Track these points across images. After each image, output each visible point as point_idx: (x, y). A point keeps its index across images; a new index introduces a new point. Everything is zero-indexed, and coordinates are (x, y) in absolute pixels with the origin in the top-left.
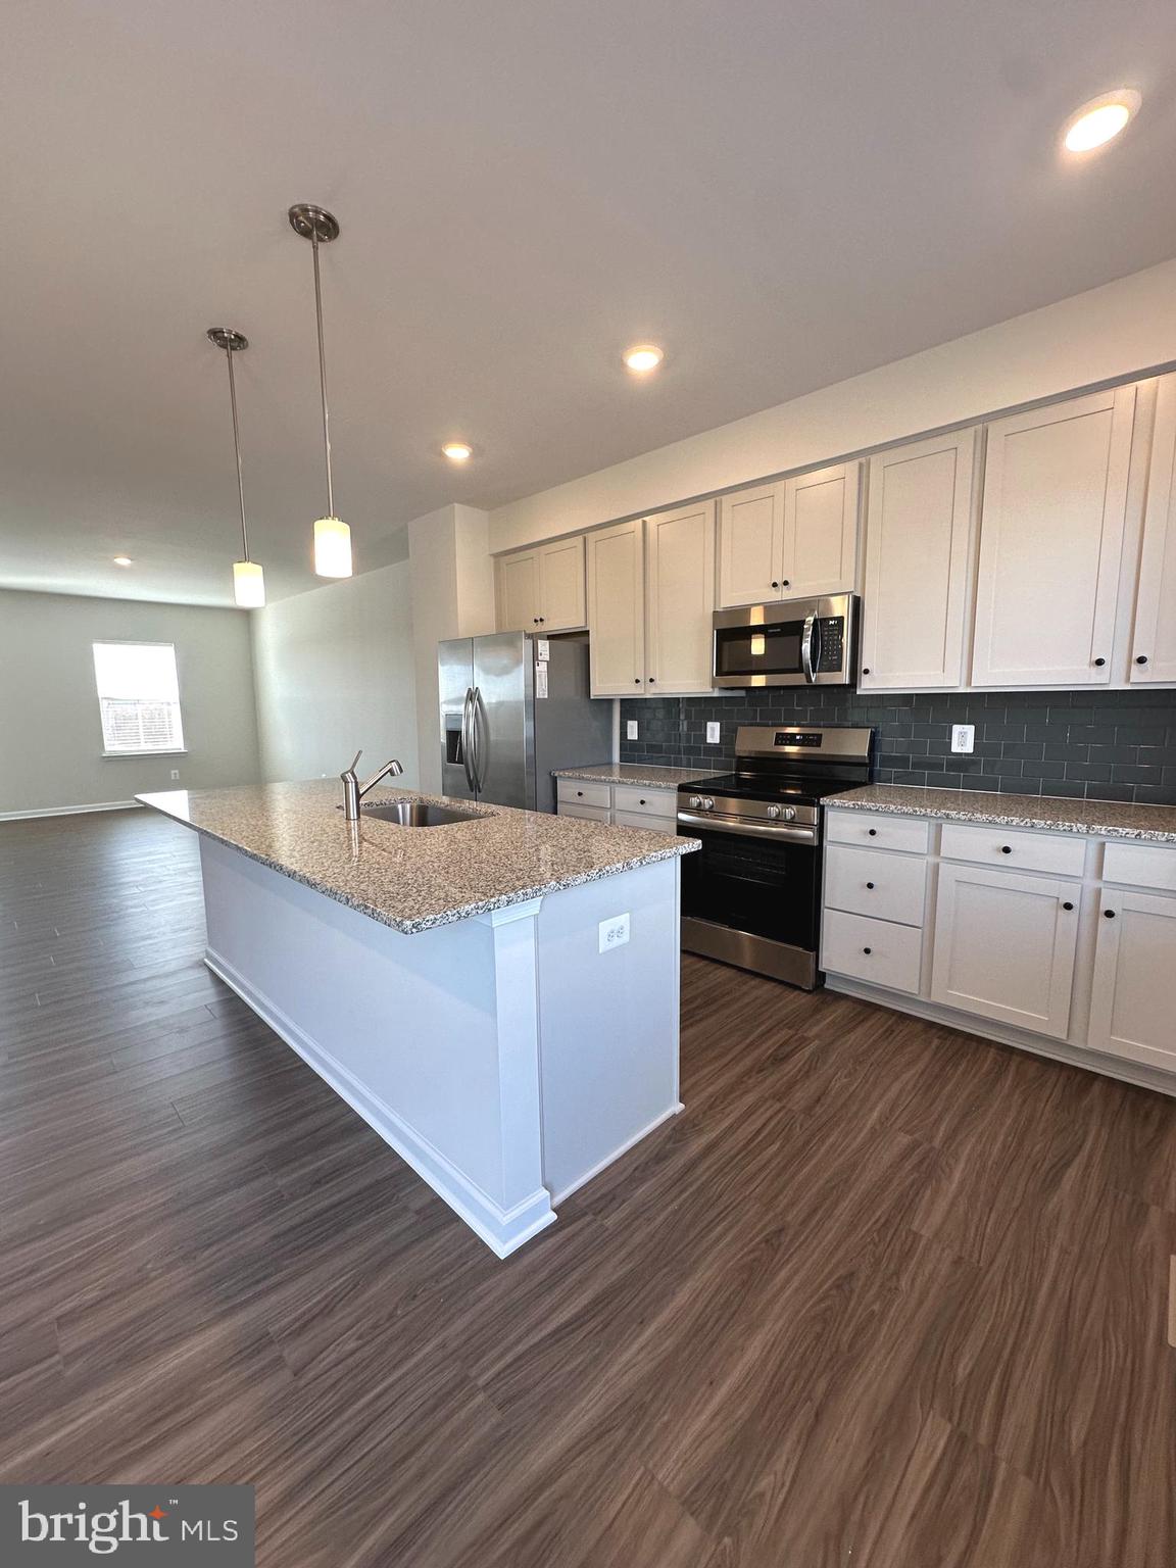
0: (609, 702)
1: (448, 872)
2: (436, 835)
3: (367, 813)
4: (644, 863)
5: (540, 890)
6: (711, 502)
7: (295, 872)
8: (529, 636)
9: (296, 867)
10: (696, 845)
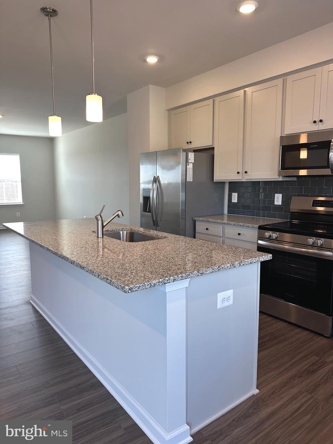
0: (223, 183)
1: (145, 264)
2: (138, 247)
3: (107, 235)
4: (241, 265)
5: (189, 275)
6: (281, 80)
7: (74, 261)
8: (184, 150)
9: (74, 259)
10: (268, 257)
